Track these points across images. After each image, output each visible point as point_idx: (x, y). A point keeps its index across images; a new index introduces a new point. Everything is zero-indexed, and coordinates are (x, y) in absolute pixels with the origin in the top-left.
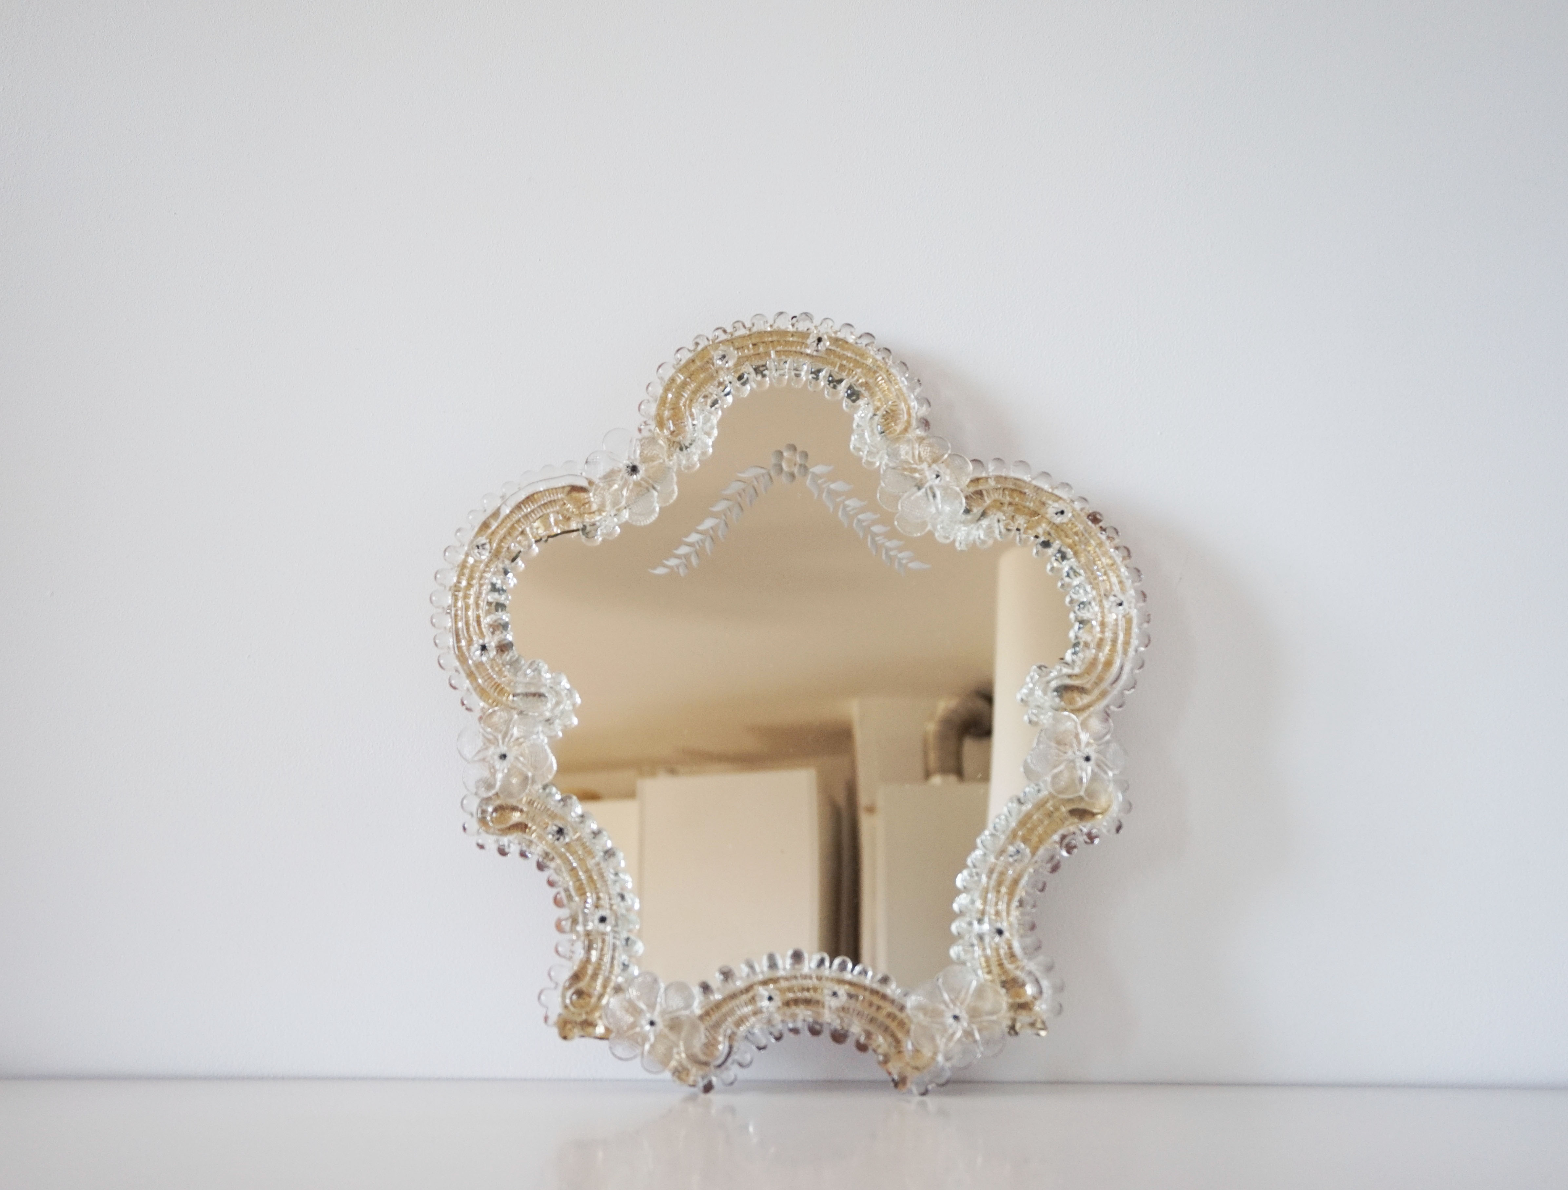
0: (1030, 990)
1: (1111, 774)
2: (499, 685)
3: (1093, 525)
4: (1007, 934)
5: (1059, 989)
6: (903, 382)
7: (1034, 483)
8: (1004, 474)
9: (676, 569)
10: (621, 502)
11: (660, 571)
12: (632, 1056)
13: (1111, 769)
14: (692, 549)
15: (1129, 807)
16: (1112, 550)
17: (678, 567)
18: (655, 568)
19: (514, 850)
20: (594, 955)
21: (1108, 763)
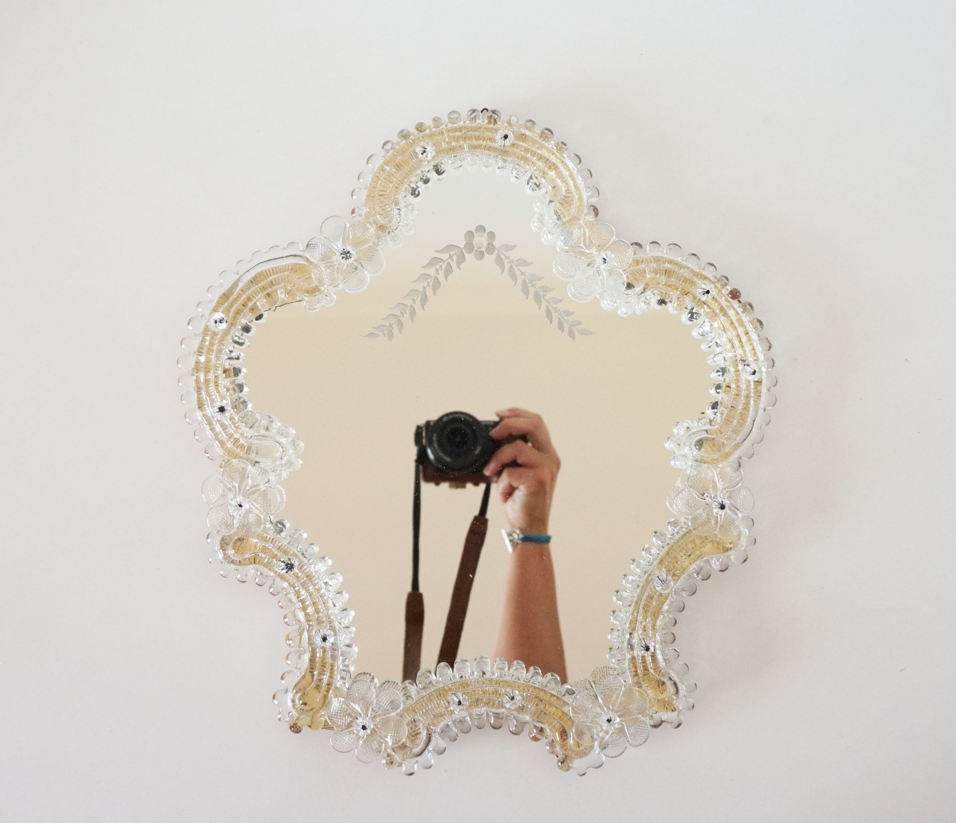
0: (670, 690)
1: (740, 515)
3: (731, 300)
4: (652, 650)
7: (684, 263)
8: (659, 255)
13: (741, 512)
15: (753, 541)
16: (747, 323)
21: (738, 507)
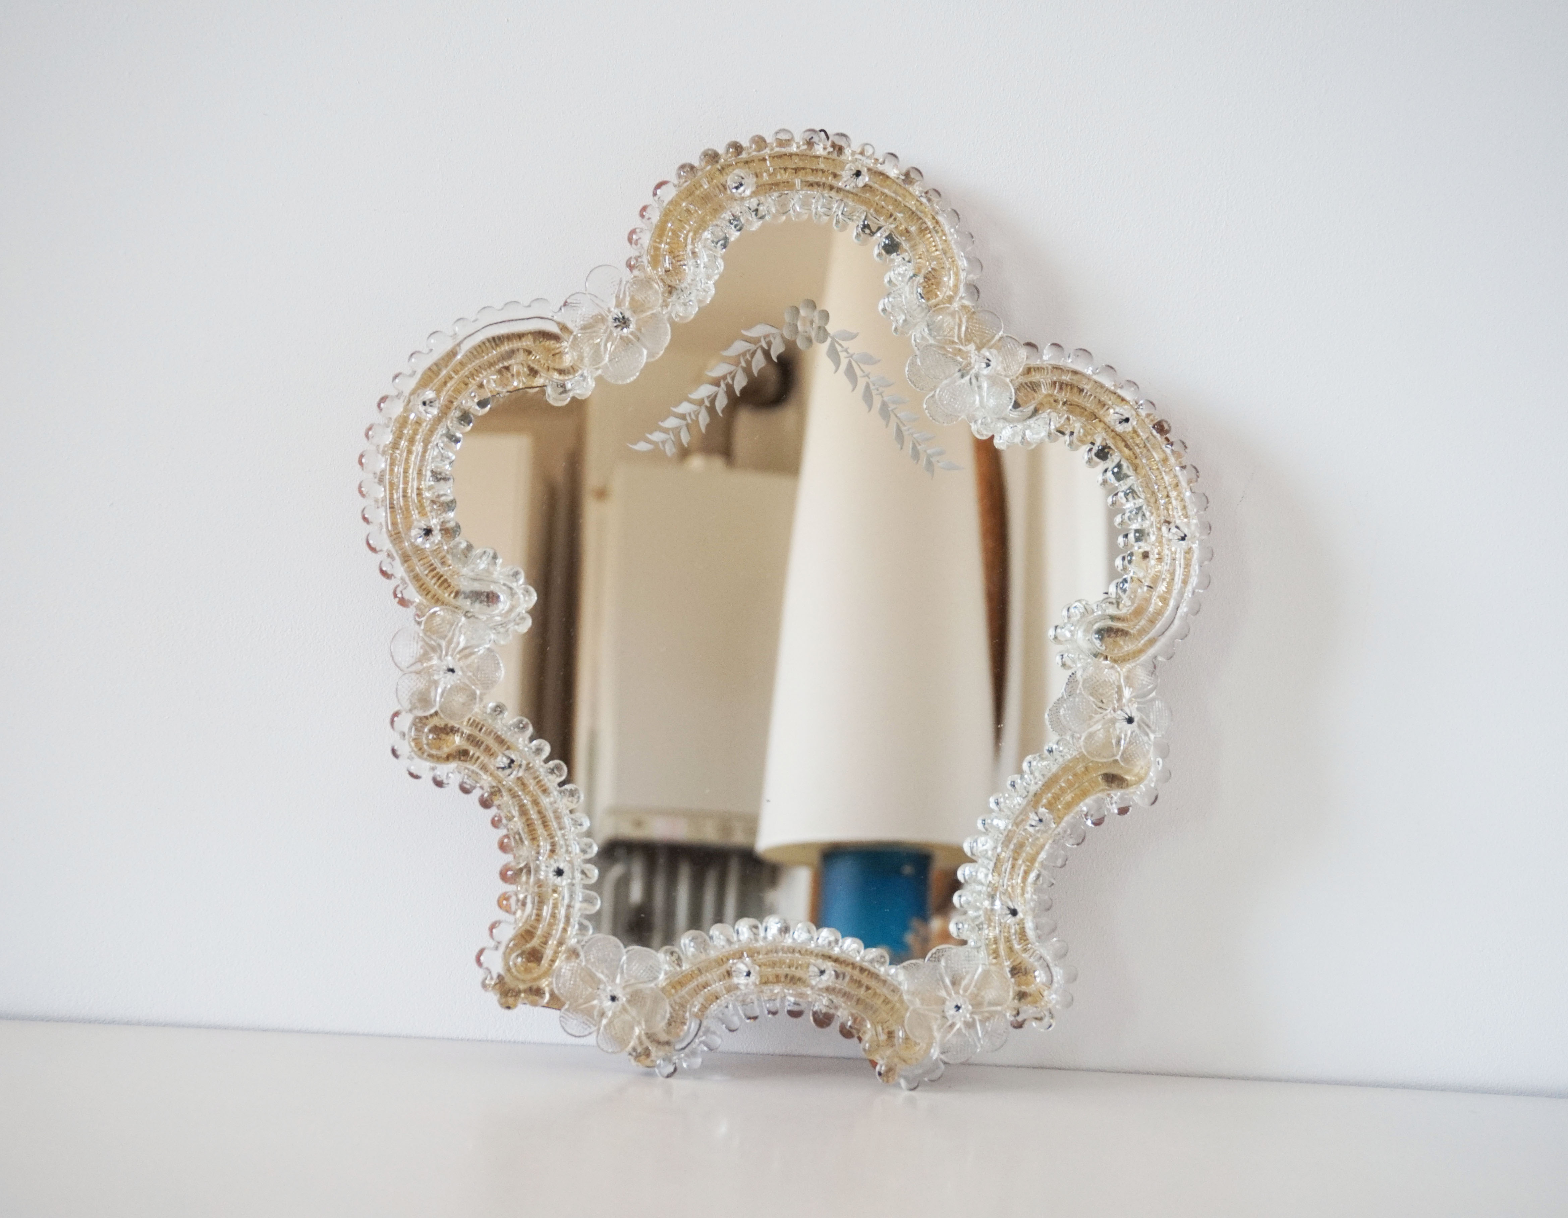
0: (1040, 976)
1: (1152, 736)
2: (441, 576)
3: (1158, 436)
4: (1020, 915)
5: (1072, 978)
6: (952, 236)
7: (1095, 377)
8: (1061, 363)
9: (660, 445)
10: (603, 360)
11: (642, 446)
12: (586, 1033)
13: (1154, 732)
14: (683, 422)
15: (1167, 776)
16: (1178, 468)
17: (664, 442)
18: (635, 443)
19: (454, 780)
20: (546, 911)
21: (1151, 724)
